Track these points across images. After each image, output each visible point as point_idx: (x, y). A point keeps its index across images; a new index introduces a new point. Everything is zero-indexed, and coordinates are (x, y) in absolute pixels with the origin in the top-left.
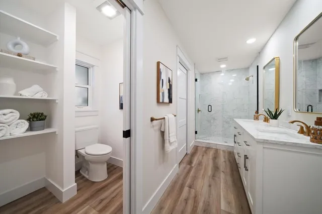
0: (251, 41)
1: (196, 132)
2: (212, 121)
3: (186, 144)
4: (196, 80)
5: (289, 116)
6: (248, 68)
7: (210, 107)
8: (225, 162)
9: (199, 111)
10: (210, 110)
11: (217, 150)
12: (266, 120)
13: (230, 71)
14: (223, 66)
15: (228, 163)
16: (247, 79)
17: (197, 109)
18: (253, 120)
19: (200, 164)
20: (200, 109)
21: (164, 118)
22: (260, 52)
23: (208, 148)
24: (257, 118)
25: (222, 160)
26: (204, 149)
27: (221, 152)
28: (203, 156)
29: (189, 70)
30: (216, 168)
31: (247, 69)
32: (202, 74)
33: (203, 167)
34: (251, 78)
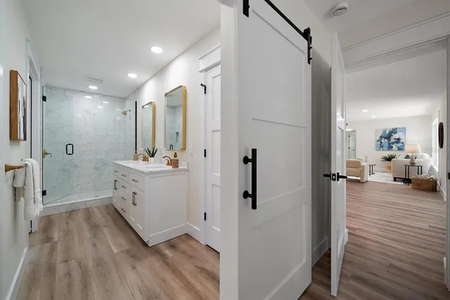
0: (132, 76)
1: (44, 193)
2: (73, 170)
4: (44, 99)
5: (161, 154)
6: (125, 99)
7: (70, 147)
8: (104, 217)
9: (46, 154)
10: (70, 152)
11: (87, 210)
12: (145, 159)
13: (101, 95)
14: (93, 88)
16: (125, 113)
18: (133, 161)
19: (67, 233)
22: (139, 88)
24: (136, 158)
25: (99, 217)
26: (64, 215)
27: (95, 210)
28: (67, 223)
30: (94, 227)
31: (123, 99)
34: (128, 112)
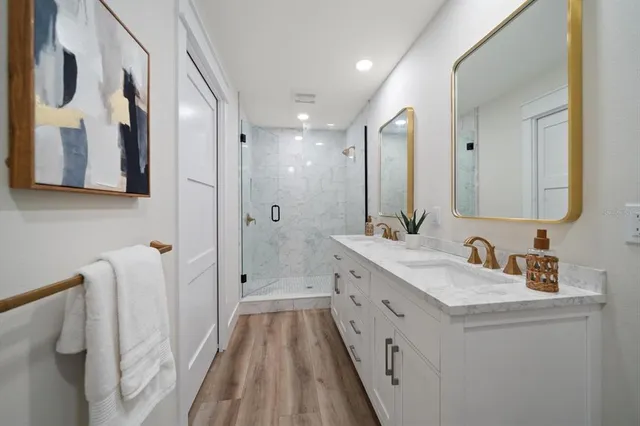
0: (364, 65)
1: (244, 279)
2: (281, 243)
3: (214, 325)
4: (243, 138)
7: (275, 209)
8: (318, 344)
9: (249, 220)
10: (276, 218)
11: (295, 314)
12: (389, 235)
14: (303, 117)
15: (323, 344)
16: (346, 153)
17: (245, 216)
18: (364, 236)
19: (259, 379)
20: (251, 216)
21: (81, 280)
22: (371, 99)
23: (274, 315)
24: (369, 231)
25: (311, 339)
26: (266, 320)
28: (265, 344)
29: (224, 99)
30: (302, 373)
31: (344, 132)
32: (256, 129)
33: (271, 387)
34: (351, 151)
